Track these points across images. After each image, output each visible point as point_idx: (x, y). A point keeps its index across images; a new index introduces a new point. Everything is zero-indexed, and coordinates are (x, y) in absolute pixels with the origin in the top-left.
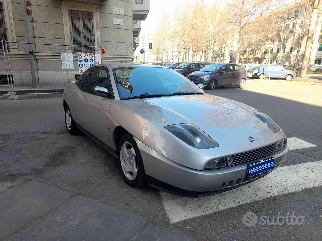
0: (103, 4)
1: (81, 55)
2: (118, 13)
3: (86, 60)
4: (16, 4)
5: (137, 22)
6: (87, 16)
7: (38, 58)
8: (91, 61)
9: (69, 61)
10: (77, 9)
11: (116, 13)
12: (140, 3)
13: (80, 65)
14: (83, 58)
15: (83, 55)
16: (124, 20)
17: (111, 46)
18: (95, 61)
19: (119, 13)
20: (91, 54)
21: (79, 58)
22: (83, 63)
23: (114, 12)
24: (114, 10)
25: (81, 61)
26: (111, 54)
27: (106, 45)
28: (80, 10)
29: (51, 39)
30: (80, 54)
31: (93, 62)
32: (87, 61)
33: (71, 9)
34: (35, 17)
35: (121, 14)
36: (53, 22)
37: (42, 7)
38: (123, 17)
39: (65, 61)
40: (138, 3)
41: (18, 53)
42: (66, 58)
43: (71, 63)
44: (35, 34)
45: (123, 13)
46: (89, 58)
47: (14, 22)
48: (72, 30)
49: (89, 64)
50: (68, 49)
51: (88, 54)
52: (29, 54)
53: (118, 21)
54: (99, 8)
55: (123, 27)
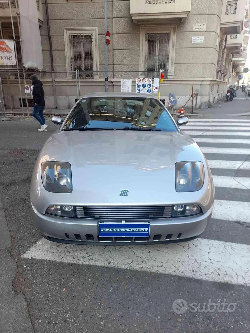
0: (182, 22)
1: (139, 81)
2: (198, 30)
3: (144, 85)
4: (102, 35)
5: (237, 35)
6: (164, 38)
7: (114, 84)
8: (149, 86)
9: (127, 87)
10: (153, 32)
11: (196, 30)
12: (232, 13)
13: (138, 90)
14: (141, 83)
15: (141, 81)
16: (204, 37)
17: (186, 68)
18: (153, 86)
19: (200, 30)
20: (149, 79)
21: (137, 83)
22: (141, 88)
23: (194, 30)
24: (194, 27)
25: (139, 86)
26: (185, 77)
27: (180, 67)
28: (156, 32)
29: (127, 65)
30: (139, 79)
31: (151, 88)
32: (145, 87)
33: (148, 32)
34: (115, 46)
35: (202, 30)
36: (131, 48)
37: (122, 34)
38: (204, 33)
39: (125, 87)
40: (229, 13)
41: (99, 80)
42: (125, 84)
43: (129, 88)
44: (115, 61)
45: (205, 29)
46: (147, 83)
47: (99, 52)
48: (147, 55)
49: (146, 90)
50: (142, 74)
51: (147, 79)
52: (104, 80)
53: (198, 39)
54: (177, 28)
55: (203, 45)
